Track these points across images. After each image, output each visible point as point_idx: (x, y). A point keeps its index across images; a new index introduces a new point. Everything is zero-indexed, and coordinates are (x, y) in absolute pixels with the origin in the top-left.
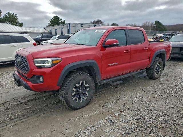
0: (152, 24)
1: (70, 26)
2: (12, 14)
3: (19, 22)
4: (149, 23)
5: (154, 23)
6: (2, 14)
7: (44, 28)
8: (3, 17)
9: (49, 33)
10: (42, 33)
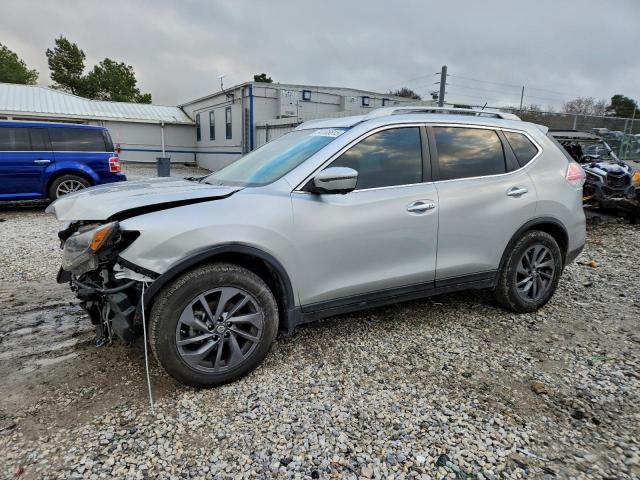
0: (600, 107)
2: (119, 63)
3: (137, 91)
4: (589, 102)
5: (609, 103)
6: (84, 62)
7: (181, 108)
8: (85, 73)
9: (194, 126)
10: (166, 124)
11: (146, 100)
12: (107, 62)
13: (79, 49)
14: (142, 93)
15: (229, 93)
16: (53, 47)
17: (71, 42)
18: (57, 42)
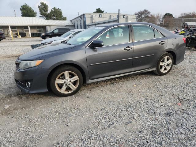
1: (85, 17)
2: (58, 8)
3: (62, 16)
6: (48, 9)
7: (71, 21)
8: (49, 12)
11: (65, 19)
12: (54, 8)
13: (45, 3)
14: (64, 17)
15: (80, 17)
16: (40, 5)
18: (41, 3)
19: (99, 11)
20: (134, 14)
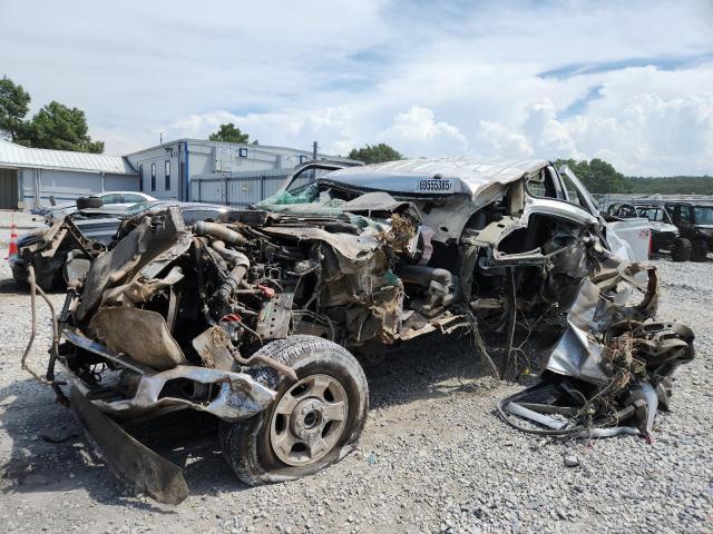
1: (187, 152)
3: (88, 139)
6: (29, 105)
7: (126, 158)
8: (29, 118)
9: (136, 176)
10: (107, 174)
11: (96, 149)
13: (25, 91)
14: (93, 141)
15: (168, 148)
17: (16, 84)
19: (229, 134)
20: (348, 155)
